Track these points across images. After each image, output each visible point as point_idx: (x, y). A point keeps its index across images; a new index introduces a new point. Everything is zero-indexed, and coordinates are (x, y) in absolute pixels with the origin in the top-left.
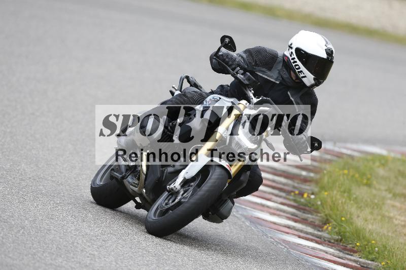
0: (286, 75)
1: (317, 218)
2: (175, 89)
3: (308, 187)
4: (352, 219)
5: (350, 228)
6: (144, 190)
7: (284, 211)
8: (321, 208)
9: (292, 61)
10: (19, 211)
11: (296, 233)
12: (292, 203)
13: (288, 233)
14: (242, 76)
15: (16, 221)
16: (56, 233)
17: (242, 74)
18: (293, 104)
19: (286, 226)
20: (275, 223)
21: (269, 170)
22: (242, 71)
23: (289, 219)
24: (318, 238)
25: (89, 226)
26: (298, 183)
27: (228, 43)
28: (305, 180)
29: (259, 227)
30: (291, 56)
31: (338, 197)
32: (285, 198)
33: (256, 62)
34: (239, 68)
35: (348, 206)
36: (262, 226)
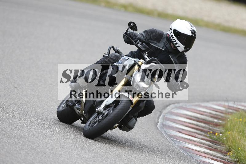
0: (168, 46)
1: (223, 148)
2: (105, 54)
3: (218, 129)
4: (245, 148)
5: (243, 154)
6: (84, 112)
7: (204, 144)
8: (226, 142)
9: (172, 37)
10: (43, 143)
11: (211, 157)
12: (208, 139)
13: (206, 157)
14: (141, 46)
15: (41, 149)
16: (65, 156)
17: (141, 44)
18: (173, 63)
19: (204, 153)
20: (198, 151)
21: (194, 118)
22: (141, 43)
23: (206, 148)
24: (224, 160)
25: (85, 153)
26: (212, 127)
27: (133, 26)
28: (217, 125)
29: (189, 153)
30: (171, 34)
31: (236, 135)
32: (204, 136)
33: (150, 38)
34: (139, 41)
35: (242, 140)
36: (190, 153)
